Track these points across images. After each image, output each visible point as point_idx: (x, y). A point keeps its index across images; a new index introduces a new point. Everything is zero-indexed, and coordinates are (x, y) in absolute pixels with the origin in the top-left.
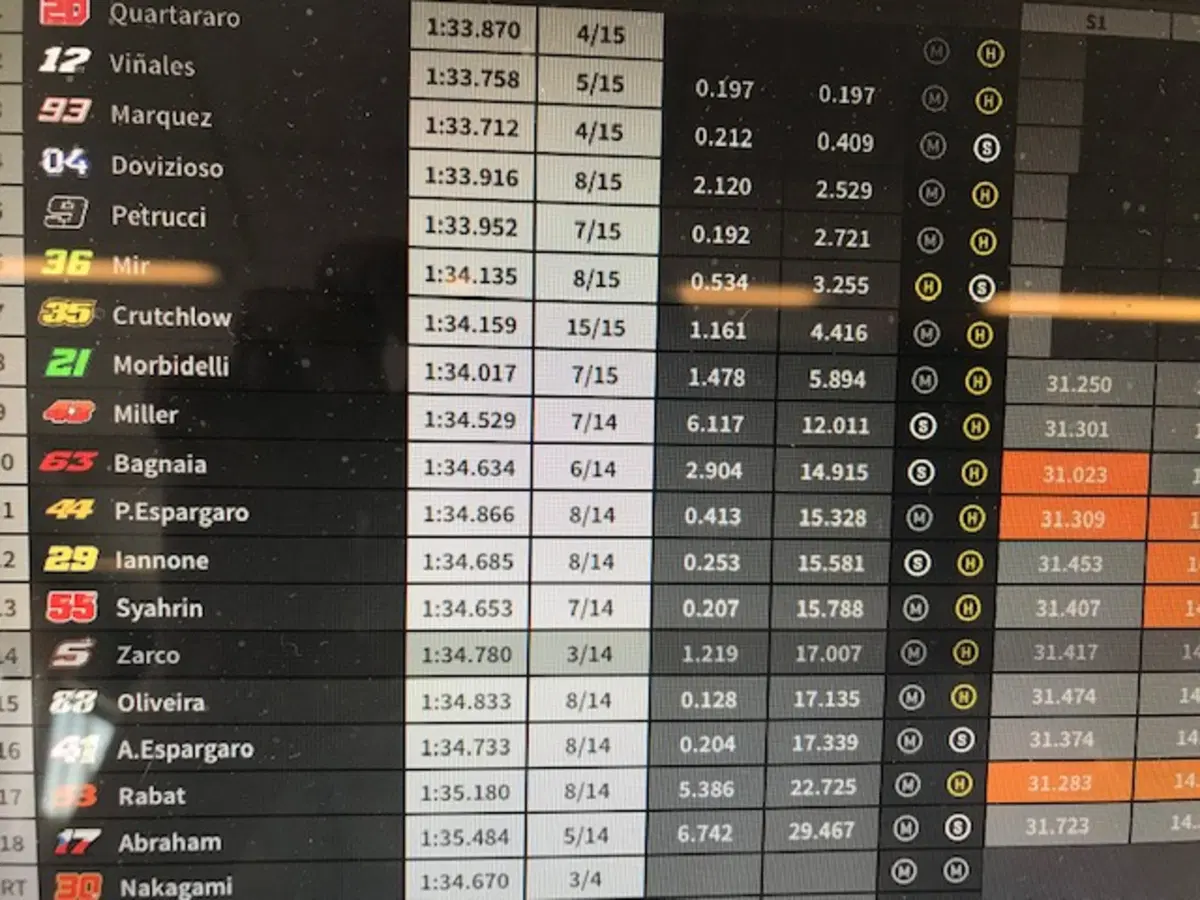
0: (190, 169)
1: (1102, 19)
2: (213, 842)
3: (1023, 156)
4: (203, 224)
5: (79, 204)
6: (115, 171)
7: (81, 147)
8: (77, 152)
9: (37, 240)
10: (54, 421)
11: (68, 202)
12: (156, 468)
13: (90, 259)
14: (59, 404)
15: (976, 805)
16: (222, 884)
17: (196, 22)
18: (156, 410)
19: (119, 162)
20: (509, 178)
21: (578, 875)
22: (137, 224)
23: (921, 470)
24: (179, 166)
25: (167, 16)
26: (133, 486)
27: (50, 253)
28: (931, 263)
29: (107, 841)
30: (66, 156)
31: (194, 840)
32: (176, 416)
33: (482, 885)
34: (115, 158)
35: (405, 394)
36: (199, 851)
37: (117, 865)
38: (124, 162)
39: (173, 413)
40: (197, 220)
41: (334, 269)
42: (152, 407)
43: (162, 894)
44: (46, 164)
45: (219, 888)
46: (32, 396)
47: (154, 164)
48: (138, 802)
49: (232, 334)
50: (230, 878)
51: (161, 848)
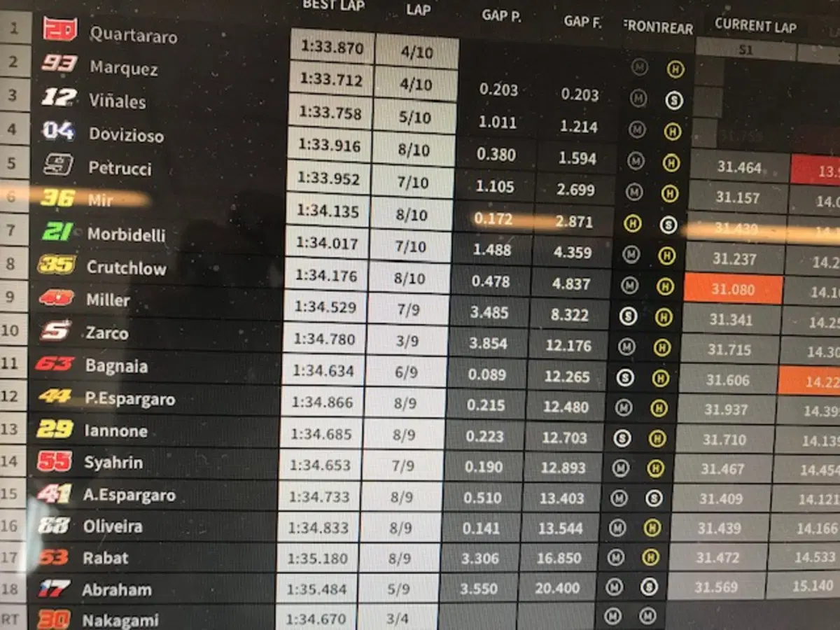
0: (142, 137)
1: (750, 47)
2: (146, 590)
3: (696, 137)
4: (150, 174)
5: (67, 159)
6: (92, 138)
7: (69, 121)
8: (66, 125)
9: (38, 178)
10: (47, 304)
11: (60, 157)
13: (72, 196)
14: (51, 292)
15: (662, 572)
16: (151, 619)
17: (148, 40)
18: (115, 297)
19: (94, 131)
20: (354, 147)
22: (106, 173)
24: (135, 134)
25: (129, 36)
27: (47, 191)
29: (75, 589)
30: (59, 127)
31: (133, 588)
32: (128, 302)
33: (327, 621)
34: (92, 129)
35: (282, 288)
36: (136, 597)
37: (81, 604)
38: (98, 132)
39: (127, 299)
40: (145, 171)
41: (237, 206)
42: (112, 295)
43: (110, 625)
44: (46, 132)
45: (150, 622)
46: (32, 287)
47: (118, 133)
48: (96, 562)
49: (167, 248)
50: (157, 615)
51: (111, 594)
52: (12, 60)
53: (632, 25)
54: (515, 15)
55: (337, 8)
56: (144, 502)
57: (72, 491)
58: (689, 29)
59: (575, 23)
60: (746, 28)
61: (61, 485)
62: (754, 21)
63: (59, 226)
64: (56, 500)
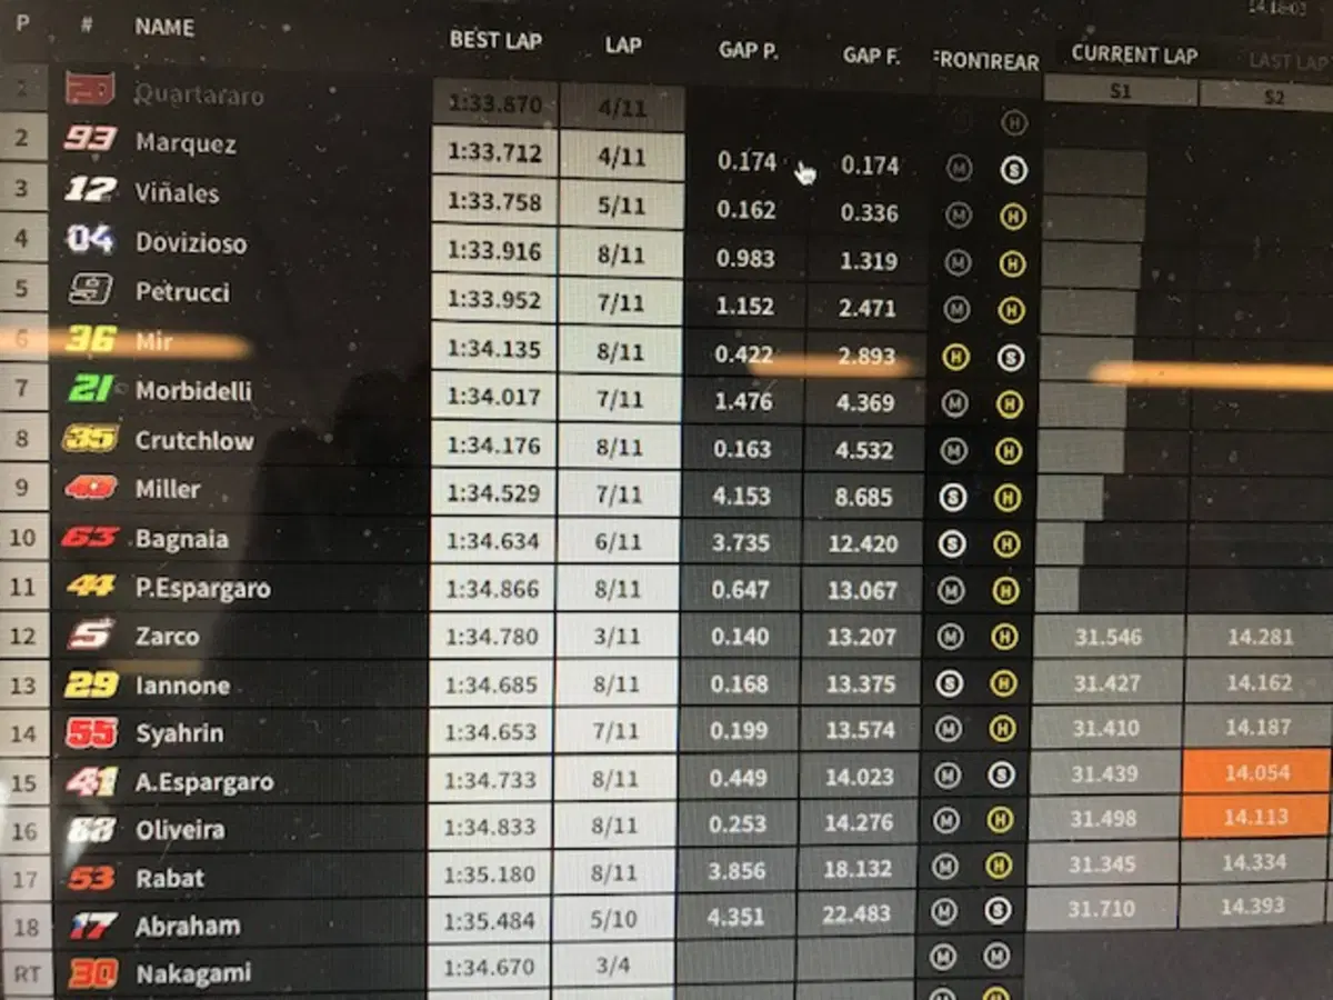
0: (214, 245)
1: (1127, 87)
2: (232, 925)
3: (1050, 224)
4: (226, 299)
5: (103, 281)
6: (140, 249)
7: (106, 224)
8: (102, 229)
9: (63, 314)
10: (76, 497)
11: (93, 279)
12: (178, 543)
13: (112, 335)
14: (82, 479)
15: (1017, 887)
16: (240, 970)
17: (221, 101)
18: (178, 484)
19: (143, 238)
20: (531, 252)
21: (605, 961)
22: (161, 299)
23: (952, 541)
24: (203, 241)
25: (193, 95)
26: (156, 563)
27: (74, 329)
28: (958, 333)
29: (125, 925)
30: (91, 233)
31: (212, 923)
32: (198, 491)
33: (507, 970)
34: (140, 235)
36: (217, 936)
37: (134, 950)
38: (149, 239)
39: (195, 488)
40: (220, 295)
41: (357, 345)
42: (174, 482)
43: (179, 980)
44: (72, 241)
45: (238, 975)
46: (55, 471)
47: (177, 240)
48: (156, 884)
49: (255, 409)
50: (248, 964)
51: (179, 932)
52: (20, 135)
53: (945, 58)
54: (769, 49)
55: (501, 46)
56: (226, 793)
57: (118, 777)
58: (1033, 62)
59: (860, 57)
60: (1120, 59)
61: (102, 768)
62: (1131, 48)
63: (93, 380)
64: (95, 792)
